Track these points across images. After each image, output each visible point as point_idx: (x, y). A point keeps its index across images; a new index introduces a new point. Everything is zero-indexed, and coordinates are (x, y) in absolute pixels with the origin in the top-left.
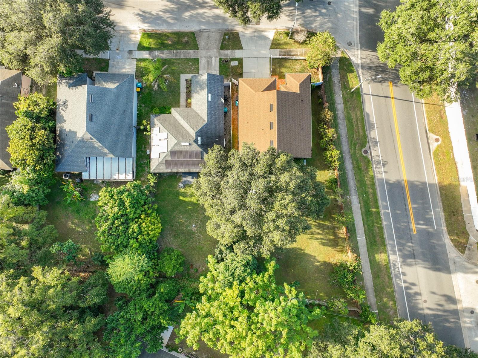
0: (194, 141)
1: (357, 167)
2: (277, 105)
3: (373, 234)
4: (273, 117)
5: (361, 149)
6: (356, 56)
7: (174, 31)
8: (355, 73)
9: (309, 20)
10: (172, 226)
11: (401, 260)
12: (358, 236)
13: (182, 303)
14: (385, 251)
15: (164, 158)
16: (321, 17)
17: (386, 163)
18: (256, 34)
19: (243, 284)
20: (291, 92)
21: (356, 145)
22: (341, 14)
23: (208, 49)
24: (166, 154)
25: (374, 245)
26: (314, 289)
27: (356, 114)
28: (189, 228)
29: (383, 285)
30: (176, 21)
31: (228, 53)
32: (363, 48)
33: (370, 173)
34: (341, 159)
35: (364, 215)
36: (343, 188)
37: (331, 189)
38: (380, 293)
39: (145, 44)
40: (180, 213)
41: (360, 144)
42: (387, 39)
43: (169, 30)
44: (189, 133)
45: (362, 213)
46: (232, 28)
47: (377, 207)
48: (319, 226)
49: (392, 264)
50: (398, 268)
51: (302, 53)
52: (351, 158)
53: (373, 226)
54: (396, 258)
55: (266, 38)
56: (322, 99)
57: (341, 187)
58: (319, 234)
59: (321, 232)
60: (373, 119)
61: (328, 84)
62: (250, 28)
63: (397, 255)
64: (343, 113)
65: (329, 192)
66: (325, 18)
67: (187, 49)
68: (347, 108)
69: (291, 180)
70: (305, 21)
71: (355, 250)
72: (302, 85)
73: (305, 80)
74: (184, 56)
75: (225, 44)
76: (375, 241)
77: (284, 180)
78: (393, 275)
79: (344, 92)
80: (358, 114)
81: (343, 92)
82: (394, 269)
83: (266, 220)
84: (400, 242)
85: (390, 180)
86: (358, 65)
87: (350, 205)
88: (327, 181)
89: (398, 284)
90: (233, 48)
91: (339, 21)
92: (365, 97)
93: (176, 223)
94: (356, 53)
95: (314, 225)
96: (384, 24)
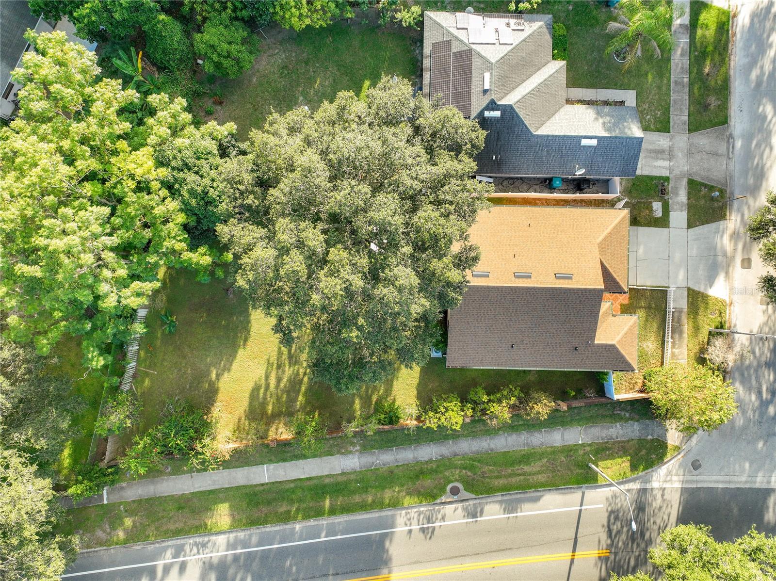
0: (493, 102)
1: (421, 469)
2: (570, 289)
3: (275, 499)
4: (543, 280)
5: (462, 480)
6: (668, 478)
7: (732, 79)
8: (629, 474)
9: (750, 376)
10: (307, 64)
11: (215, 561)
12: (272, 466)
13: (136, 70)
14: (236, 525)
15: (456, 38)
16: (757, 404)
17: (428, 537)
18: (720, 259)
19: (164, 192)
20: (596, 323)
21: (470, 470)
22: (765, 449)
23: (690, 154)
24: (466, 41)
25: (251, 501)
26: (158, 365)
27: (539, 473)
28: (301, 98)
29: (163, 517)
30: (753, 85)
31: (680, 196)
32: (686, 495)
33: (408, 498)
34: (442, 435)
35: (315, 482)
36: (377, 437)
37: (376, 411)
38: (145, 510)
39: (704, 17)
40: (334, 80)
41: (473, 479)
42: (720, 548)
43: (735, 68)
44: (510, 92)
45: (321, 477)
46: (736, 204)
47: (333, 512)
48: (295, 383)
49: (206, 539)
50: (198, 553)
51: (678, 359)
52: (443, 458)
53: (292, 502)
54: (220, 549)
55: (711, 280)
56: (575, 398)
57: (378, 432)
58: (279, 380)
59: (282, 385)
60: (528, 511)
61: (607, 413)
62: (736, 245)
63: (227, 550)
64: (542, 444)
65: (369, 406)
66: (754, 412)
67: (692, 107)
68: (554, 453)
69: (400, 290)
70: (749, 367)
71: (239, 459)
72: (611, 350)
73: (622, 357)
74: (675, 101)
75: (700, 191)
76: (257, 504)
77: (400, 274)
78: (182, 542)
79: (588, 449)
80: (540, 477)
81: (590, 445)
82: (196, 544)
83: (303, 225)
84: (254, 559)
85: (391, 541)
86: (648, 481)
87: (339, 452)
88: (394, 401)
89: (165, 549)
90: (690, 207)
91: (749, 443)
92: (576, 496)
93: (314, 72)
94: (675, 478)
95: (298, 371)
96: (755, 544)
